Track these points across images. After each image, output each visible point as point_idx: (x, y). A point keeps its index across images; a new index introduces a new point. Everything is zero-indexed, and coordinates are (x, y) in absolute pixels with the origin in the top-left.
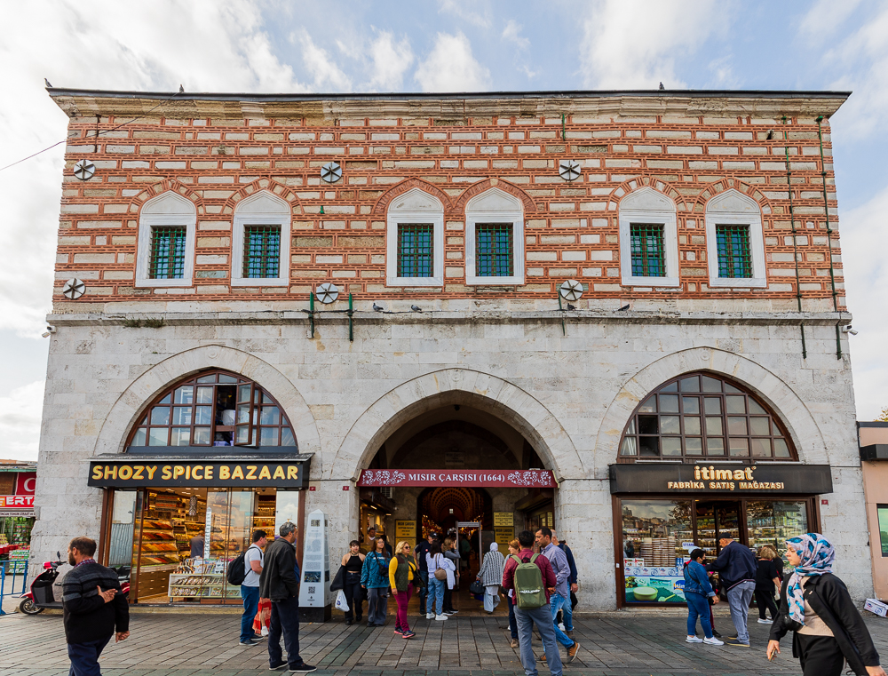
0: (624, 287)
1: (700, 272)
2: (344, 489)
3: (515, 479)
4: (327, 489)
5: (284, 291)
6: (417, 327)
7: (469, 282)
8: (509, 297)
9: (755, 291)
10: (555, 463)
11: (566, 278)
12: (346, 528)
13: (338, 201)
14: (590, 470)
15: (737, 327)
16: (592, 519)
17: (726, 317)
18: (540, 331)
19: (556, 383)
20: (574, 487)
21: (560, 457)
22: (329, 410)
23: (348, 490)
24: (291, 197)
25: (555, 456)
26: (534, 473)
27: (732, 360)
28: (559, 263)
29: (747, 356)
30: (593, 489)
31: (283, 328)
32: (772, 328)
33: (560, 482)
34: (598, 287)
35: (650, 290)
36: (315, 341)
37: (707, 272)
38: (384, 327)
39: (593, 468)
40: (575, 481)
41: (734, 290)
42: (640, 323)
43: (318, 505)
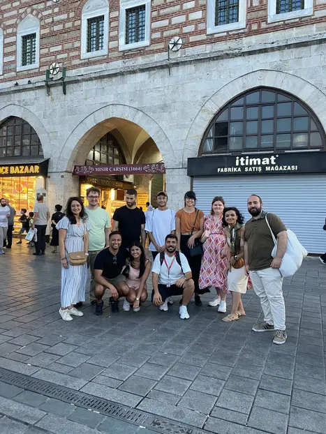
0: (208, 35)
1: (261, 13)
2: (62, 177)
3: (147, 169)
4: (55, 177)
5: (37, 70)
6: (94, 82)
7: (120, 49)
8: (141, 55)
9: (303, 19)
11: (173, 36)
13: (60, 13)
15: (286, 51)
17: (275, 45)
18: (157, 74)
19: (164, 107)
20: (170, 173)
22: (56, 134)
23: (64, 177)
24: (40, 16)
27: (281, 76)
28: (171, 27)
29: (291, 72)
30: (180, 174)
31: (37, 91)
32: (314, 47)
34: (192, 39)
35: (225, 34)
36: (50, 97)
37: (267, 13)
38: (80, 84)
39: (181, 161)
41: (286, 22)
42: (217, 59)
43: (51, 185)
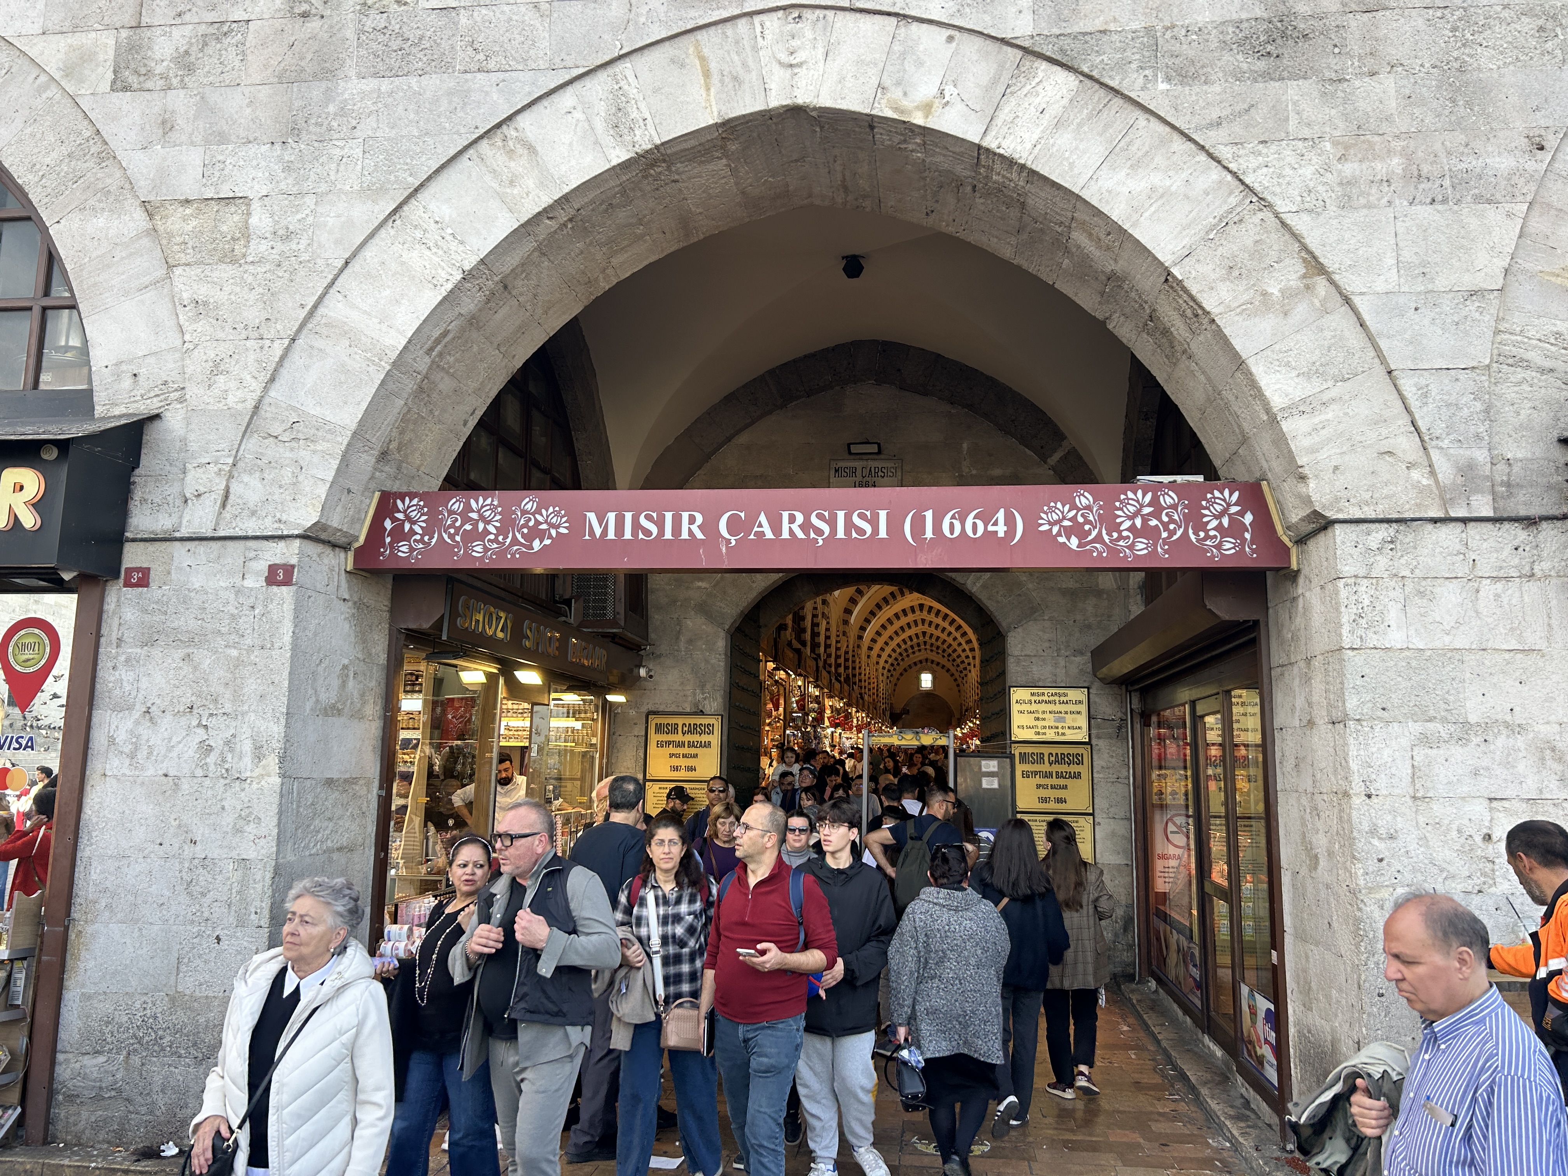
2: (271, 580)
3: (1076, 530)
4: (197, 582)
10: (1281, 441)
12: (272, 762)
14: (1467, 470)
16: (1487, 728)
19: (1277, 42)
20: (1382, 562)
21: (1300, 408)
22: (231, 220)
23: (287, 582)
25: (1277, 401)
26: (1169, 499)
30: (1484, 569)
33: (1301, 541)
39: (1481, 456)
40: (1382, 532)
43: (156, 652)
